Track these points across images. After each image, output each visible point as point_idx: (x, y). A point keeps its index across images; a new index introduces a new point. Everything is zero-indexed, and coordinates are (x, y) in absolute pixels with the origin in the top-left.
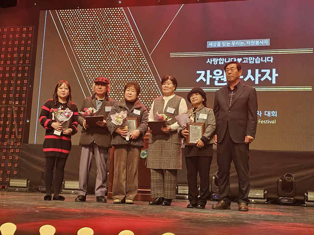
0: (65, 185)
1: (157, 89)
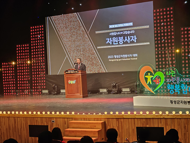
0: (61, 91)
1: (92, 47)
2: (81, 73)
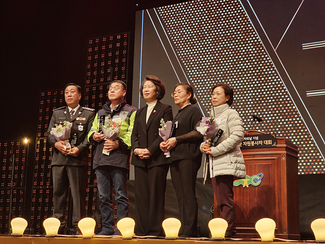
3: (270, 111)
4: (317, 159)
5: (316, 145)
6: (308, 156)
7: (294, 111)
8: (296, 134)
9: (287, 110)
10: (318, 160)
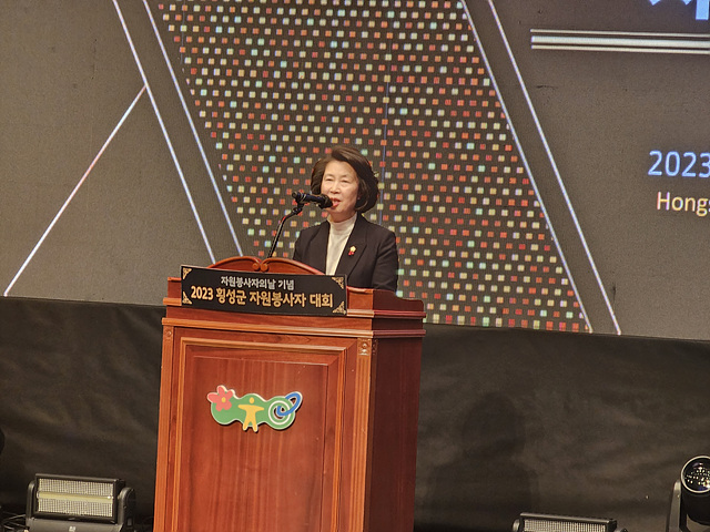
0: (40, 496)
1: (465, 30)
2: (376, 323)
3: (406, 83)
4: (547, 276)
5: (549, 225)
6: (522, 261)
7: (486, 96)
8: (487, 181)
9: (462, 89)
10: (552, 281)
